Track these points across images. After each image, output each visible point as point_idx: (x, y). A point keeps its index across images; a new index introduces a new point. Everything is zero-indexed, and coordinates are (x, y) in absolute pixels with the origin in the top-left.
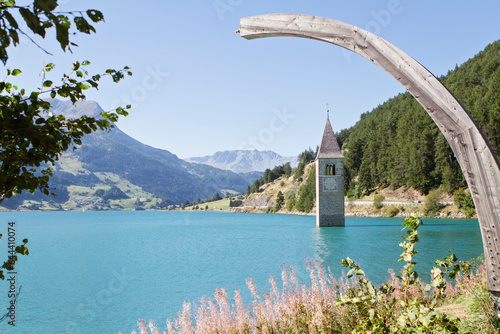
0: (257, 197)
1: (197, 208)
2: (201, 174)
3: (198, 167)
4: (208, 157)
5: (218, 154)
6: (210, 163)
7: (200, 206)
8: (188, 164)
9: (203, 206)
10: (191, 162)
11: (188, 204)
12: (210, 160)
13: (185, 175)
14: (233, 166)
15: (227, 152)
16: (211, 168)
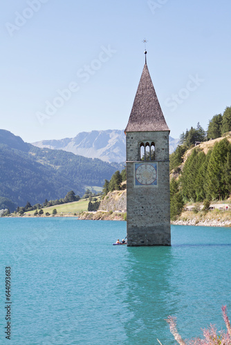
0: (117, 197)
1: (41, 212)
2: (57, 164)
3: (51, 154)
4: (67, 140)
5: (82, 136)
6: (71, 148)
7: (45, 210)
8: (38, 150)
9: (49, 210)
10: (42, 147)
11: (29, 207)
12: (71, 144)
13: (32, 166)
14: (104, 154)
15: (95, 133)
16: (71, 155)
